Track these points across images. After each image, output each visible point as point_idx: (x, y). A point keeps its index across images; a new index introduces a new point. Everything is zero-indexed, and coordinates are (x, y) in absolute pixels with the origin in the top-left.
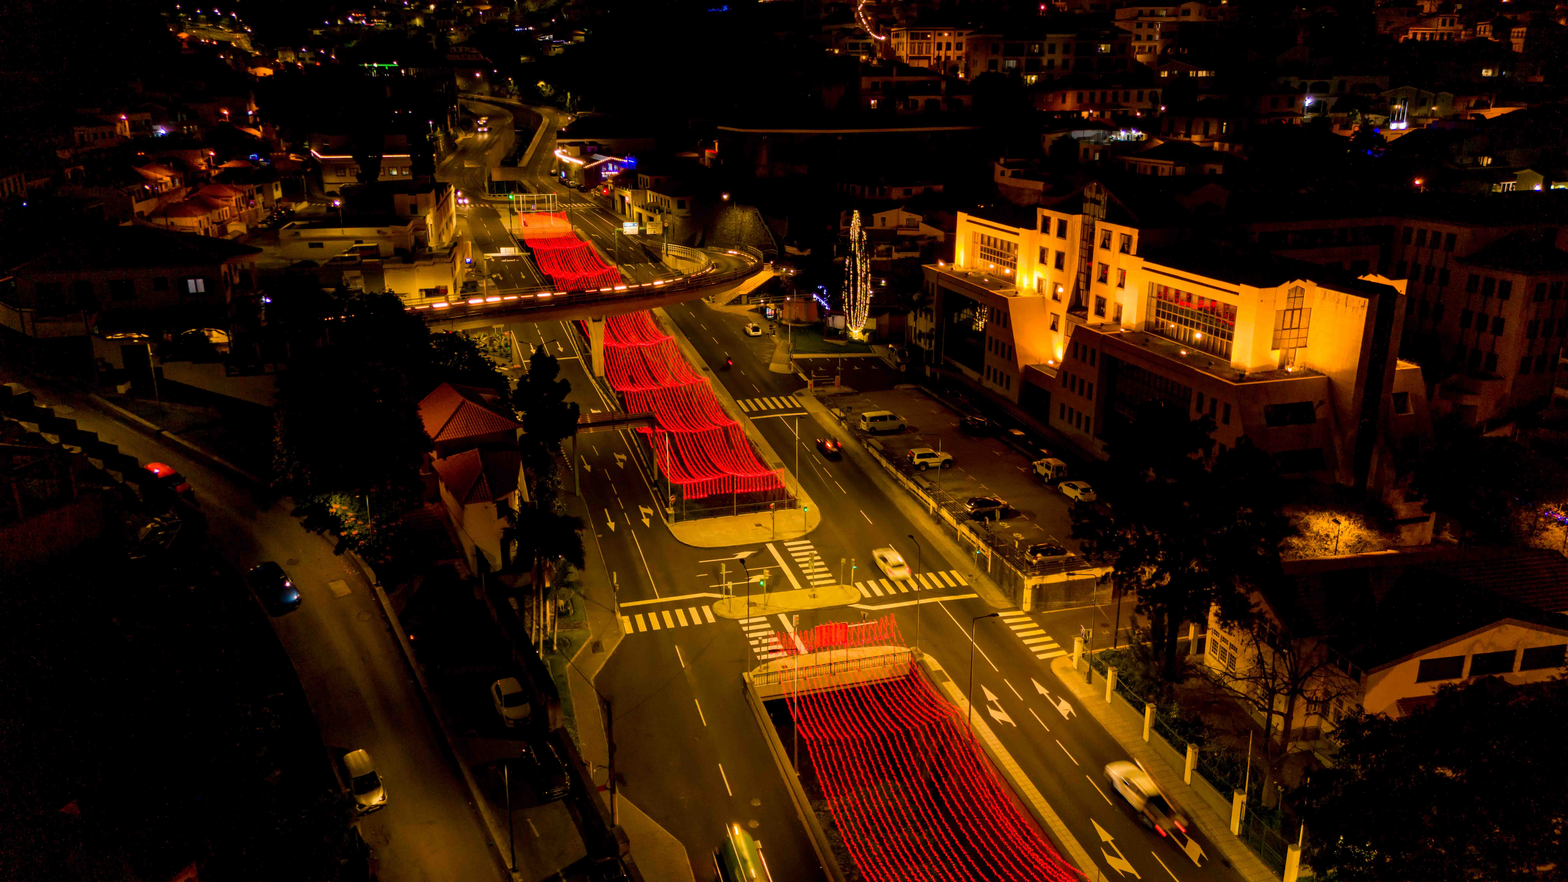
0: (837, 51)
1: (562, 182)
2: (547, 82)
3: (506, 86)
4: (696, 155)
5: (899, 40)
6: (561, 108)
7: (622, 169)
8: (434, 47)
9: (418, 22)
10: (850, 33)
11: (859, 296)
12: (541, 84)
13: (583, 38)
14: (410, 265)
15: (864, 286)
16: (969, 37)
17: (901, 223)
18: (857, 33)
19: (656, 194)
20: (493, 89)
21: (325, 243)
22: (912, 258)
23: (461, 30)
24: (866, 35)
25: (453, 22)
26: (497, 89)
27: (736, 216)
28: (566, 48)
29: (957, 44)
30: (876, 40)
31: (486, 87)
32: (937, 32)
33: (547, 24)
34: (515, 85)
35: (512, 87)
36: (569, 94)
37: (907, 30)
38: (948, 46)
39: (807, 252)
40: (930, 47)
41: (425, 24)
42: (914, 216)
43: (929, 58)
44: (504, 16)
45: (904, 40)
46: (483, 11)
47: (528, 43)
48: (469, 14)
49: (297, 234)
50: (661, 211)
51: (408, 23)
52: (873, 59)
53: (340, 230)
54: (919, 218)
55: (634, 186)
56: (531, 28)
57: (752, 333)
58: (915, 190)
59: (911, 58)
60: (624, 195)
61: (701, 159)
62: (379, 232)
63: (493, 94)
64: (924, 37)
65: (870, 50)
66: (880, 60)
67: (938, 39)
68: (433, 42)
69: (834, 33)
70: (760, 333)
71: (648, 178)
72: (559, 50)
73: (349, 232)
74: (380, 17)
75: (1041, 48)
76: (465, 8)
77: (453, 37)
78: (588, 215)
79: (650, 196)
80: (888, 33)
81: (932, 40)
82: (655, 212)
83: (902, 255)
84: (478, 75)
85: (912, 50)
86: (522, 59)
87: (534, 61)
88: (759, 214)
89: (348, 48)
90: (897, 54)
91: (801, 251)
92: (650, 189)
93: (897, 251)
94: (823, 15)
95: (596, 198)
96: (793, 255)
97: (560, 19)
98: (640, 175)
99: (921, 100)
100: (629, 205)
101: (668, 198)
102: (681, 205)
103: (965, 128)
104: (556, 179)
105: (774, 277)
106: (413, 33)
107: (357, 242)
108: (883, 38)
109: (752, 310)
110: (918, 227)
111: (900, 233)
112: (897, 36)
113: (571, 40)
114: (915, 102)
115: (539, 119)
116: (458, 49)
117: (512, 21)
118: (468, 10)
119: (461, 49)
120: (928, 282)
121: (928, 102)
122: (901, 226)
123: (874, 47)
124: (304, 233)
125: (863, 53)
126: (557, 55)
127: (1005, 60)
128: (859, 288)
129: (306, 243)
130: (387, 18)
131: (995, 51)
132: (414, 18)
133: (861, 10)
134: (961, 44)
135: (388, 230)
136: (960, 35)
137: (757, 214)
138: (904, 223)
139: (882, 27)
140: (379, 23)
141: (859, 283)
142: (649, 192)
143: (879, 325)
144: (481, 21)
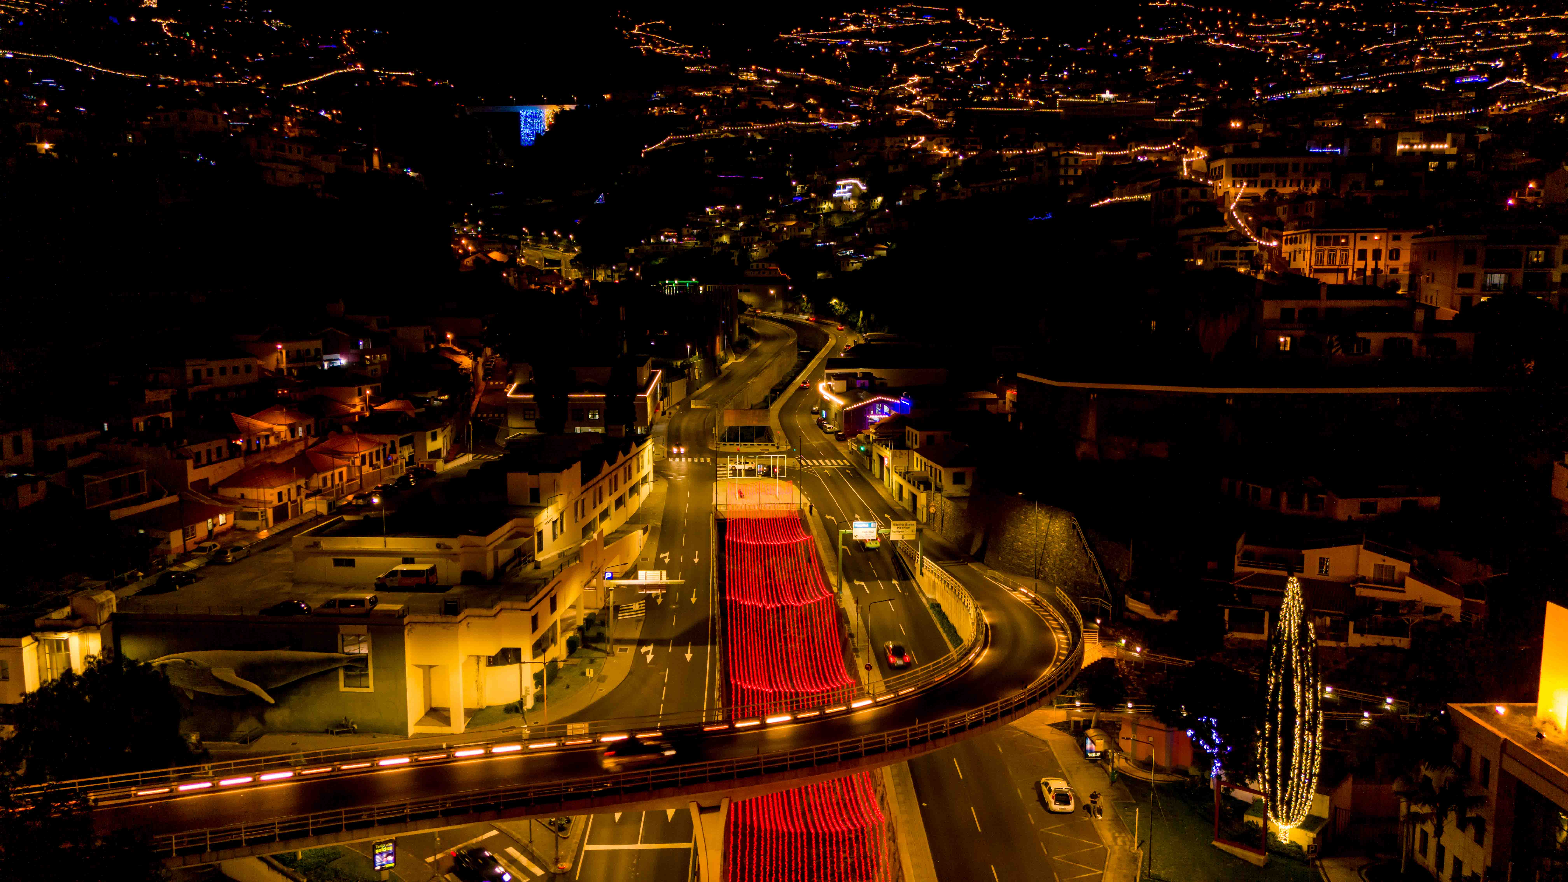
0: (1200, 262)
1: (820, 425)
2: (841, 300)
3: (799, 304)
4: (994, 396)
5: (1298, 246)
6: (852, 327)
7: (893, 413)
8: (736, 264)
9: (725, 239)
10: (1223, 238)
11: (1295, 761)
12: (834, 301)
13: (885, 252)
14: (450, 618)
15: (1309, 738)
16: (1417, 241)
17: (1361, 573)
18: (1234, 237)
19: (924, 460)
20: (787, 306)
21: (358, 560)
22: (1393, 649)
23: (764, 246)
24: (1246, 241)
25: (757, 238)
26: (790, 305)
27: (1038, 522)
28: (865, 263)
29: (1391, 252)
30: (1262, 247)
31: (780, 304)
32: (1359, 235)
33: (850, 239)
34: (808, 302)
35: (805, 304)
36: (861, 313)
37: (1312, 233)
38: (1377, 255)
39: (1170, 616)
40: (1347, 257)
41: (730, 241)
42: (1390, 562)
43: (1345, 271)
44: (808, 231)
45: (1307, 246)
46: (788, 227)
47: (828, 259)
48: (774, 230)
49: (316, 544)
50: (928, 487)
51: (716, 240)
52: (1257, 273)
53: (381, 539)
54: (1402, 567)
55: (898, 443)
56: (832, 243)
57: (1055, 807)
58: (1383, 504)
59: (1317, 271)
60: (883, 455)
61: (1001, 402)
62: (438, 546)
63: (786, 311)
64: (1337, 241)
65: (1254, 261)
66: (1268, 274)
67: (1360, 245)
68: (736, 258)
69: (1196, 239)
70: (1070, 808)
71: (918, 433)
72: (857, 265)
73: (395, 543)
74: (690, 236)
75: (1549, 254)
76: (771, 224)
77: (755, 254)
78: (832, 480)
79: (918, 463)
80: (1279, 238)
81: (1351, 246)
82: (919, 488)
83: (1370, 640)
84: (772, 292)
85: (1319, 260)
86: (819, 275)
87: (831, 277)
88: (1078, 528)
89: (655, 266)
90: (1293, 265)
91: (1158, 611)
92: (917, 451)
93: (1358, 630)
94: (1179, 217)
95: (852, 452)
96: (1142, 618)
97: (864, 235)
98: (908, 428)
99: (1376, 339)
100: (889, 470)
101: (940, 468)
102: (958, 479)
103: (1472, 389)
104: (815, 418)
105: (1104, 660)
106: (717, 250)
107: (407, 561)
108: (1275, 243)
109: (1056, 725)
110: (1402, 583)
111: (1361, 592)
112: (1293, 241)
113: (872, 255)
114: (1367, 342)
115: (826, 338)
116: (757, 266)
117: (815, 236)
118: (774, 226)
119: (760, 265)
120: (1468, 750)
121: (1388, 343)
122: (1363, 579)
123: (1259, 256)
124: (328, 544)
125: (1241, 264)
126: (855, 270)
127: (1486, 273)
128: (1297, 742)
129: (330, 560)
130: (698, 237)
131: (1470, 259)
132: (721, 235)
133: (1235, 209)
134: (1398, 251)
135: (455, 544)
136: (1397, 238)
137: (1074, 527)
138: (1370, 573)
139: (1266, 230)
140: (689, 243)
141: (1297, 731)
142: (916, 455)
143: (1334, 810)
144: (785, 236)
